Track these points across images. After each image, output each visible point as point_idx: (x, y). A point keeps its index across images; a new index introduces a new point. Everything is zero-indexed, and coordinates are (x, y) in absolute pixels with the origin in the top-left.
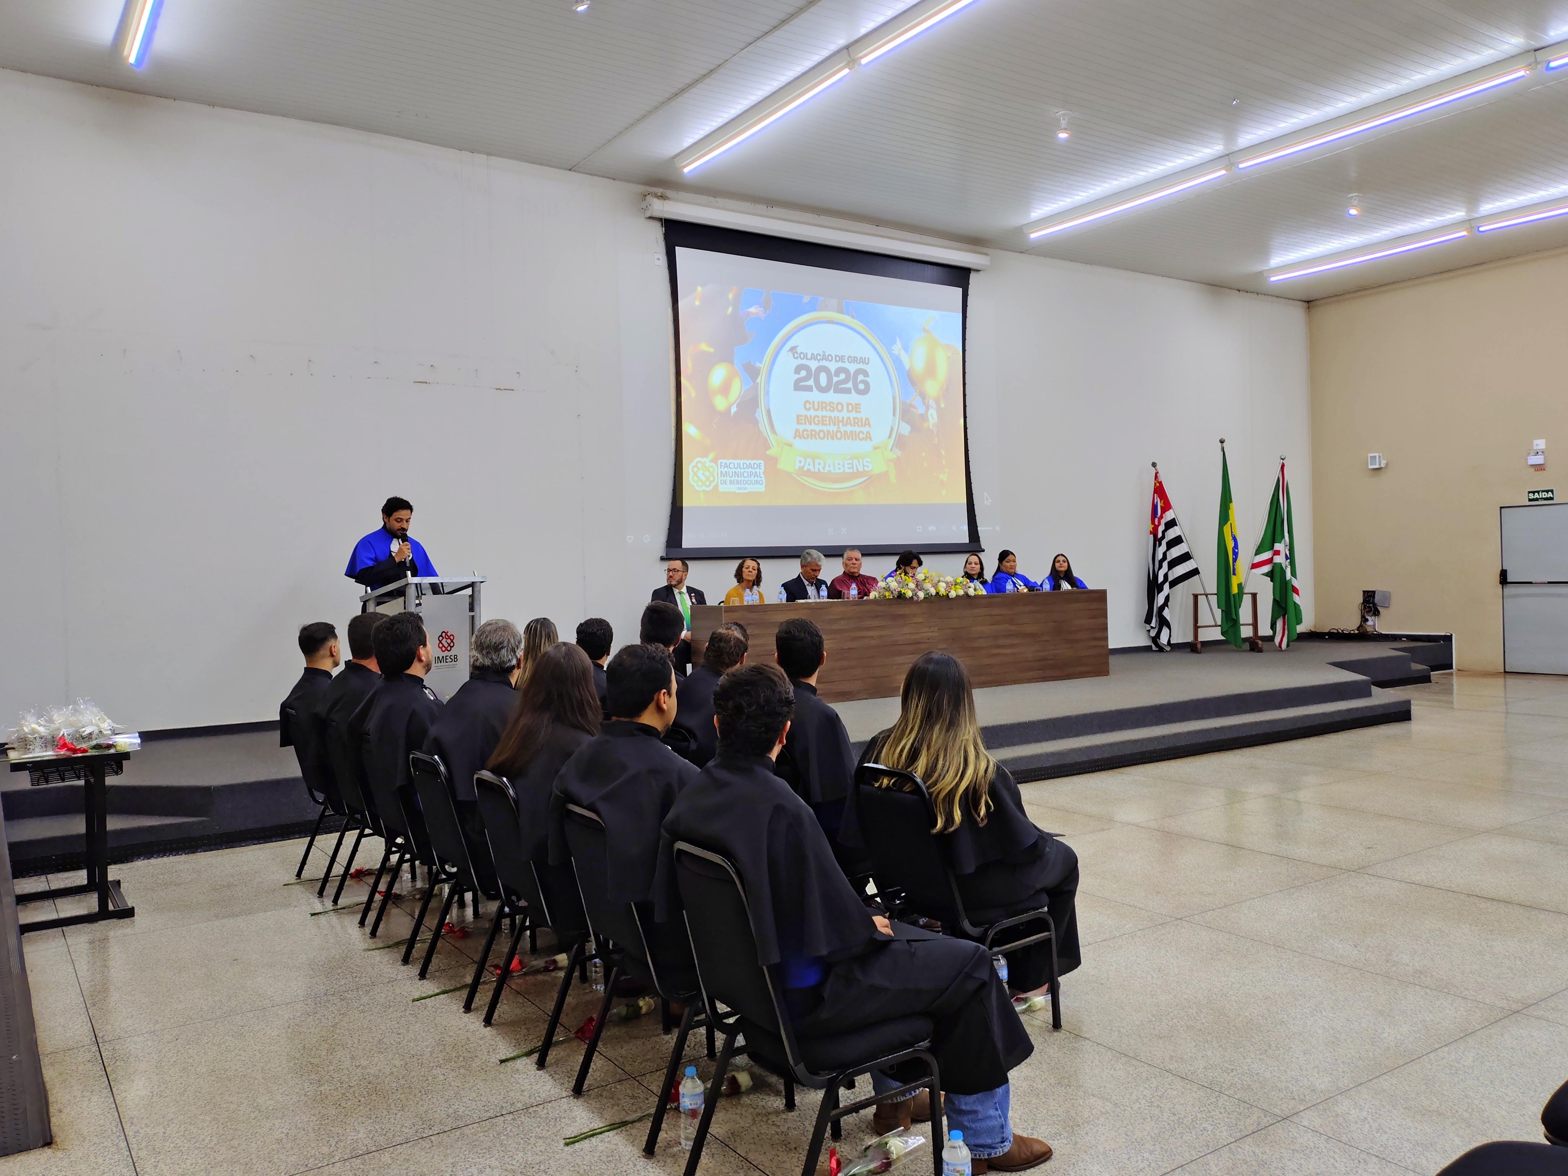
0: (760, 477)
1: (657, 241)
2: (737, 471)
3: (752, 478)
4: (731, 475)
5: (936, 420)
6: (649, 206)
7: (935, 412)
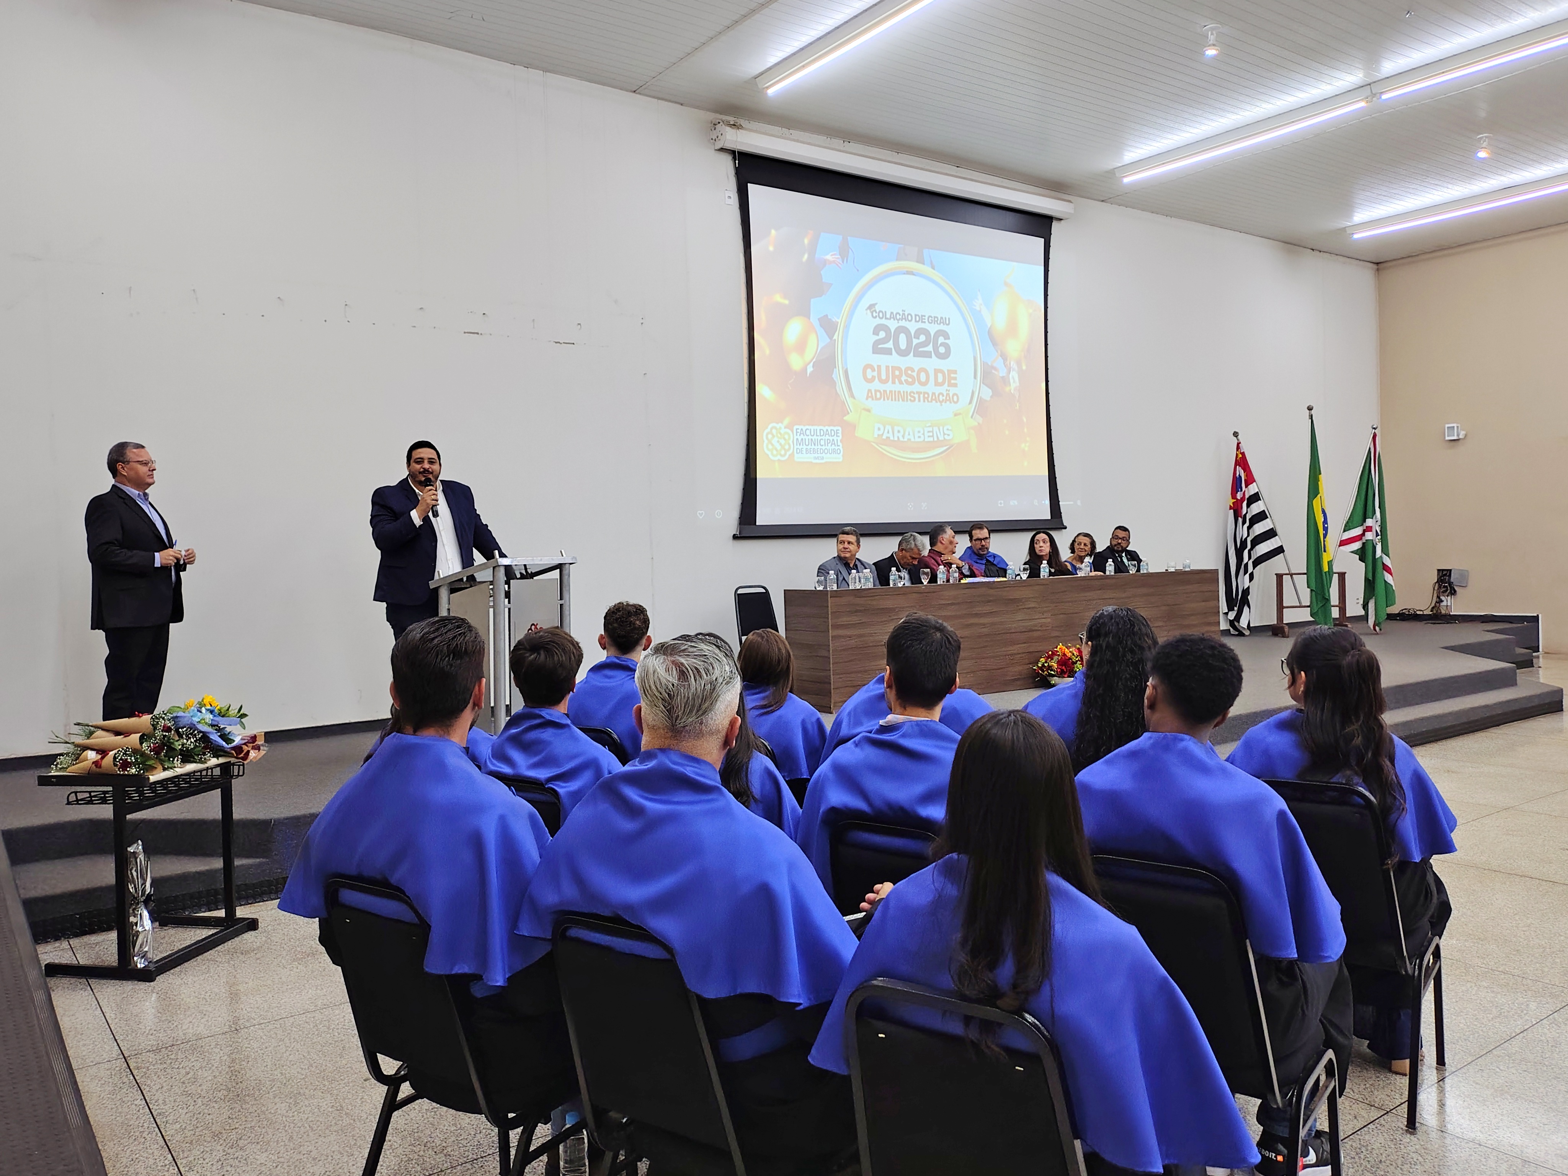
0: (839, 446)
1: (728, 177)
2: (813, 438)
3: (829, 447)
4: (807, 444)
5: (1018, 384)
6: (720, 135)
7: (1017, 375)
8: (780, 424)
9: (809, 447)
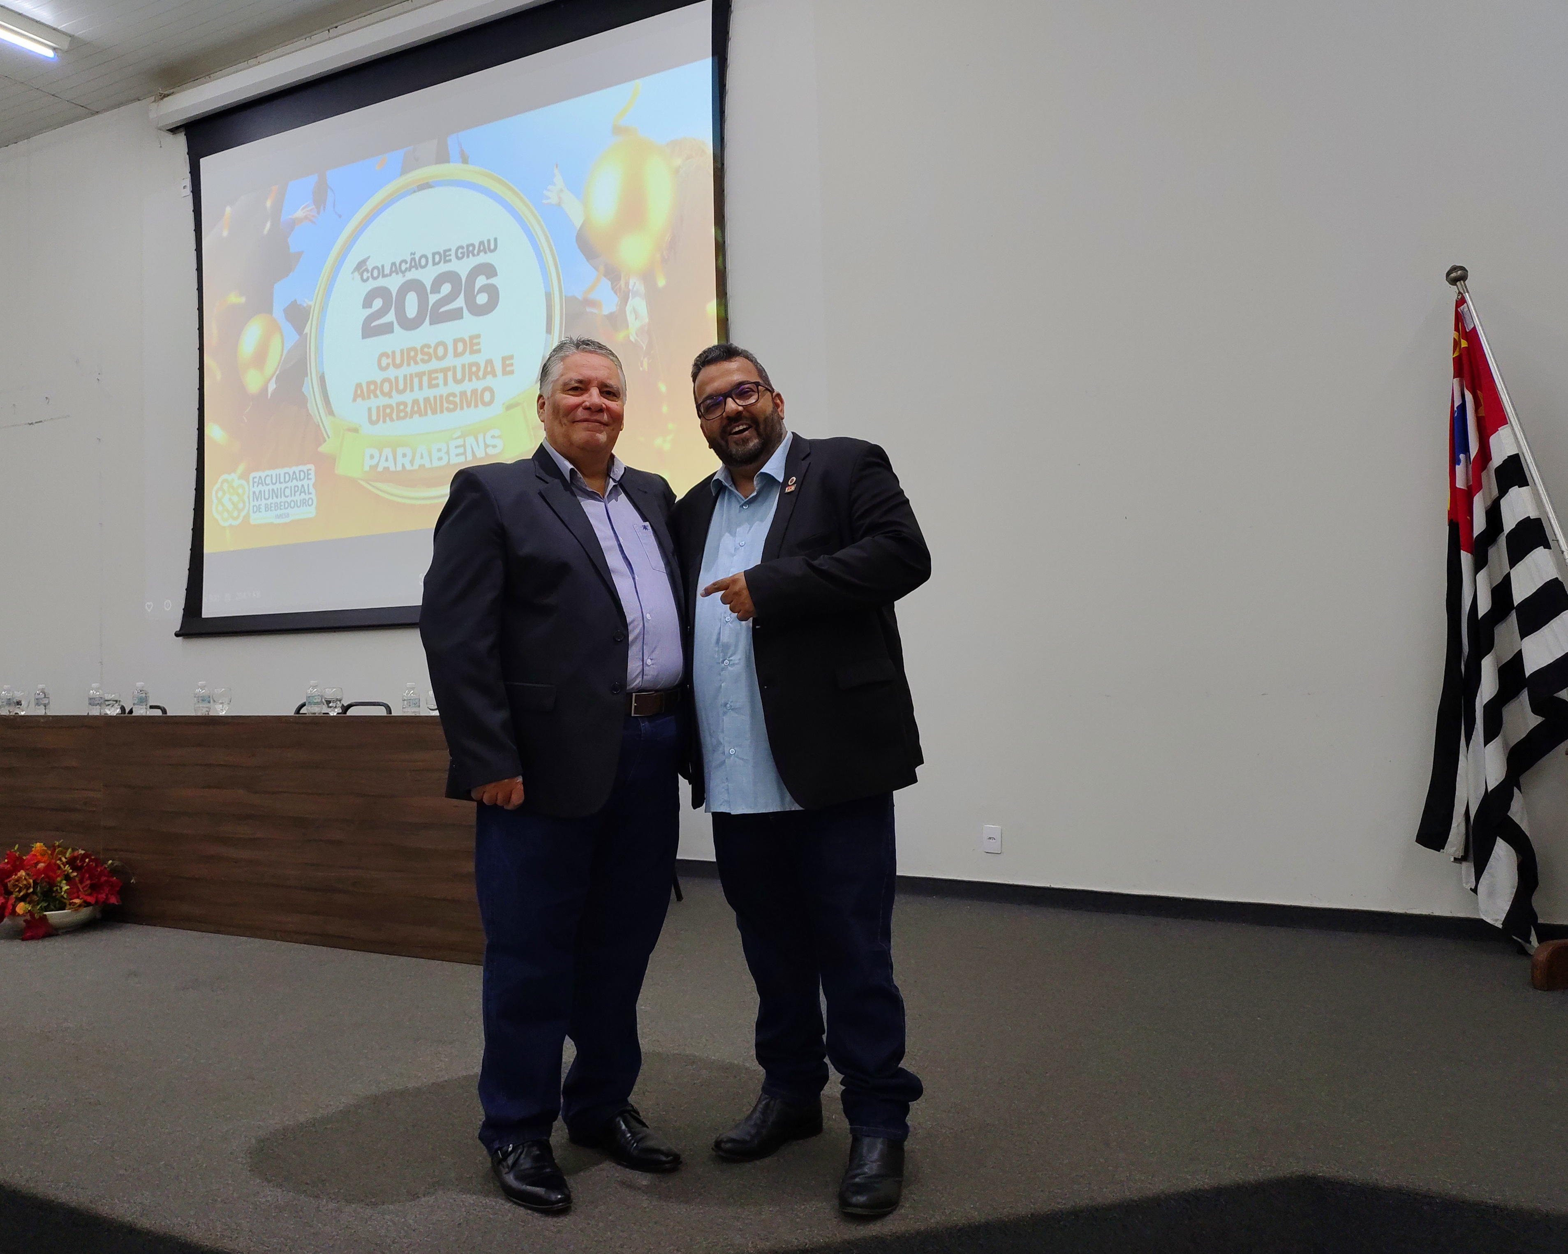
0: (311, 494)
1: (185, 161)
2: (275, 487)
3: (297, 498)
4: (267, 496)
5: (647, 320)
7: (644, 303)
8: (233, 475)
9: (269, 502)
